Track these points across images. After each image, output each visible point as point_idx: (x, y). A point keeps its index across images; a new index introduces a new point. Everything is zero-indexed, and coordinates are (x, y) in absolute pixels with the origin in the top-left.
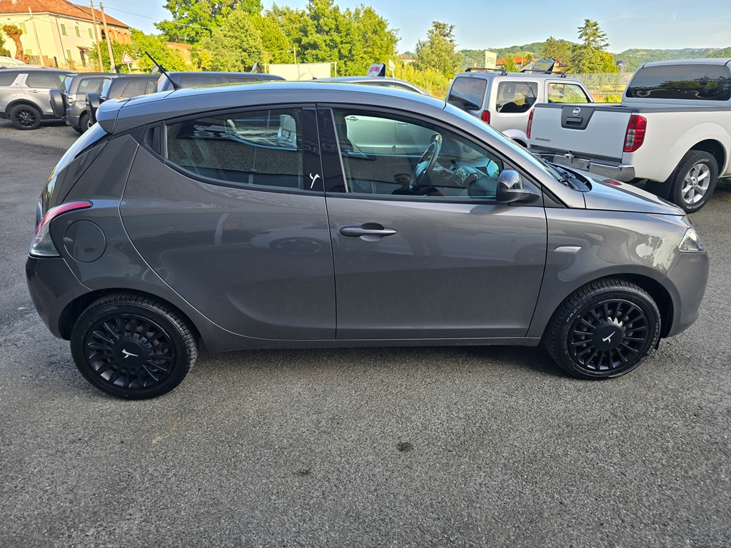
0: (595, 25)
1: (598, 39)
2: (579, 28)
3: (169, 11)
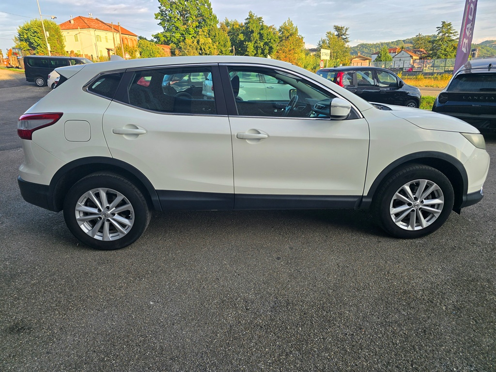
0: (450, 25)
1: (451, 35)
2: (438, 28)
3: (161, 26)
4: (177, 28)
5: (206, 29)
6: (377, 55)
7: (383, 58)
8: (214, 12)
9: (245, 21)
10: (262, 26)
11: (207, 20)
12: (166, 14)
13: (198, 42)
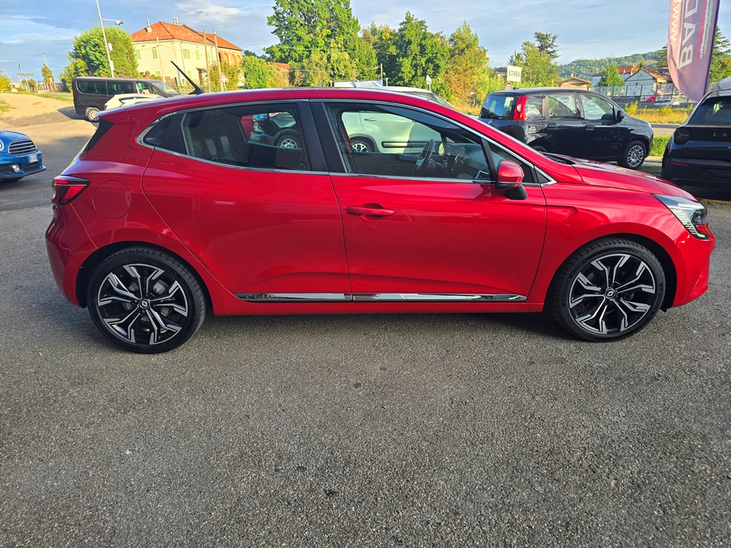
1: (719, 45)
3: (276, 36)
4: (299, 39)
5: (341, 39)
6: (600, 78)
7: (609, 81)
8: (354, 14)
9: (399, 27)
10: (425, 33)
11: (345, 27)
12: (284, 17)
13: (329, 59)
